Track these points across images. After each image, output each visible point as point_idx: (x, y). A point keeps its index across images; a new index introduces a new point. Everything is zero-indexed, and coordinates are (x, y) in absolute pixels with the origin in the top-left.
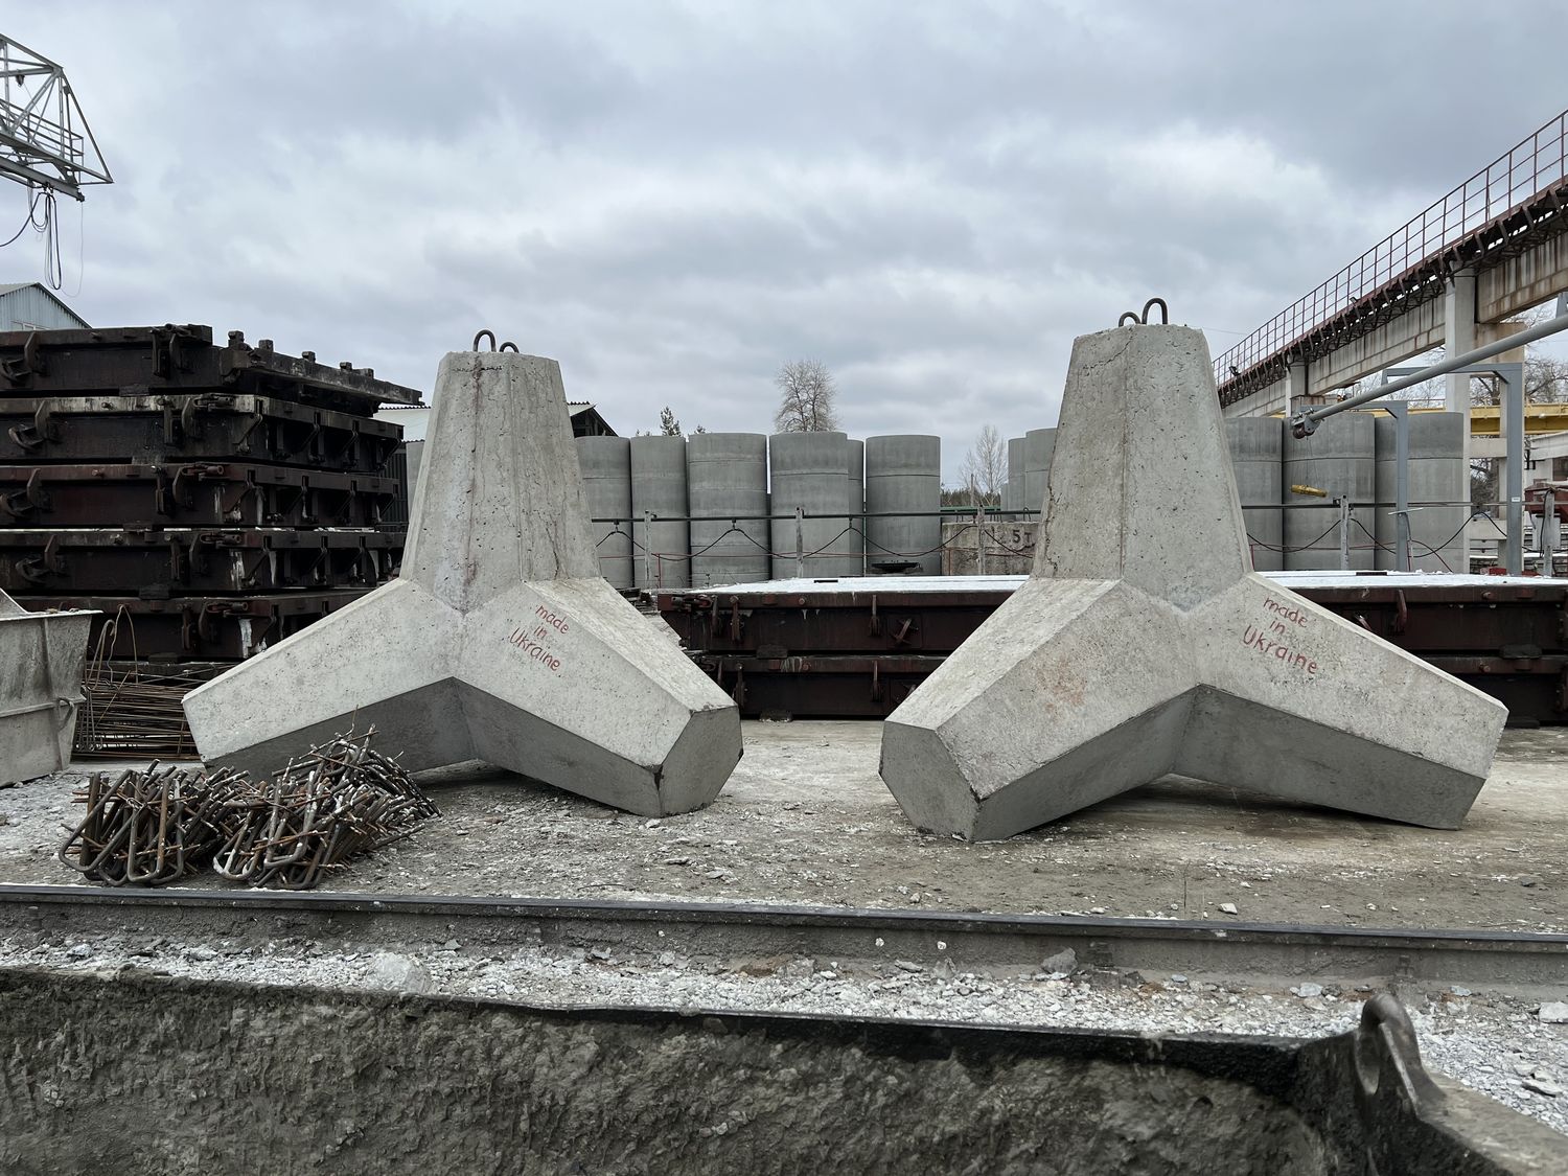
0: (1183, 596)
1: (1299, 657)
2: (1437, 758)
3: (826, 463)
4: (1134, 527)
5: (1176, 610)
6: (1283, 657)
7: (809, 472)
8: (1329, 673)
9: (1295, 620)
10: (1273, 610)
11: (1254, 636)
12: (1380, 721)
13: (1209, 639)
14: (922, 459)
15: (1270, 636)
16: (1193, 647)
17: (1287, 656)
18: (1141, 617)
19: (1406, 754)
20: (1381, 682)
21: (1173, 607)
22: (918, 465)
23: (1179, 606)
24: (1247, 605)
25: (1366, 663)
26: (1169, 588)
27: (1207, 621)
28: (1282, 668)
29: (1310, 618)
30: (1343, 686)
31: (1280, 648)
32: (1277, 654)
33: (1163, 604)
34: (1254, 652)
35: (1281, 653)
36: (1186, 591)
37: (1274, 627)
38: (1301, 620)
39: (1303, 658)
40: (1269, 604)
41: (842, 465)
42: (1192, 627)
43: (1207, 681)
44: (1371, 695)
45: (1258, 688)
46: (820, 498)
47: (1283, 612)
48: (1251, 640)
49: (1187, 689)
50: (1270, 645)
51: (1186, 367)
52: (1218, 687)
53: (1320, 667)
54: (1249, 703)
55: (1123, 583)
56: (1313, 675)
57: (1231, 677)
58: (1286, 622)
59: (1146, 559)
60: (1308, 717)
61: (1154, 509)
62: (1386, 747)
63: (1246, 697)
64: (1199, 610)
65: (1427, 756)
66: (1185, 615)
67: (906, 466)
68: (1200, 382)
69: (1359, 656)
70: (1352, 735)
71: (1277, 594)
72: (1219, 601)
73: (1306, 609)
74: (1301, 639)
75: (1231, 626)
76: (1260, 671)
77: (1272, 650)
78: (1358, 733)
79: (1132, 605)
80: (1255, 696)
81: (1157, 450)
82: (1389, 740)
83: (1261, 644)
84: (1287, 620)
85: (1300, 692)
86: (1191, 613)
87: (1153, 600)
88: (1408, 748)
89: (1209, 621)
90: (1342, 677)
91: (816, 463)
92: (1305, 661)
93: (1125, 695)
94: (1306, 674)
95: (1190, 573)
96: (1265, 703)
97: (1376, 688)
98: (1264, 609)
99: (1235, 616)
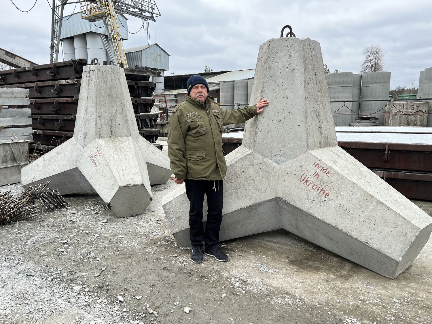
2: (375, 247)
6: (315, 189)
7: (337, 86)
12: (352, 224)
15: (312, 179)
16: (278, 180)
19: (361, 242)
20: (357, 206)
21: (274, 163)
23: (276, 162)
24: (305, 164)
25: (353, 196)
26: (273, 155)
28: (313, 194)
29: (332, 172)
30: (339, 206)
33: (269, 161)
34: (303, 185)
35: (314, 187)
40: (315, 164)
44: (351, 211)
46: (340, 95)
47: (320, 169)
53: (330, 195)
58: (321, 173)
60: (319, 217)
62: (351, 237)
65: (370, 244)
67: (376, 83)
68: (298, 63)
69: (350, 192)
70: (337, 229)
71: (320, 160)
72: (294, 161)
73: (331, 168)
74: (325, 182)
75: (296, 173)
76: (304, 194)
78: (340, 228)
80: (298, 205)
82: (354, 234)
84: (322, 172)
85: (318, 206)
86: (281, 166)
87: (265, 159)
88: (362, 239)
92: (324, 192)
94: (323, 198)
96: (302, 209)
97: (354, 208)
99: (300, 168)
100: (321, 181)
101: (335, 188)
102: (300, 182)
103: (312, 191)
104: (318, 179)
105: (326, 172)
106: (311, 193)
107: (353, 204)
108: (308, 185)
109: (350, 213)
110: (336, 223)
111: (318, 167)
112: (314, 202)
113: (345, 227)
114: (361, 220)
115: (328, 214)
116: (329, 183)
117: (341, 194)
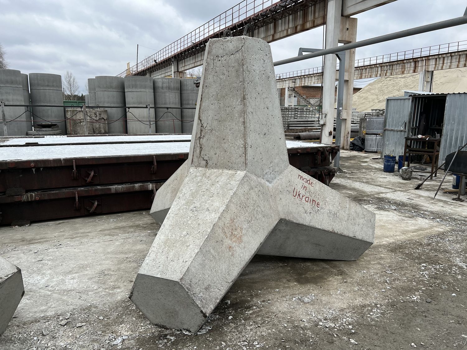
0: (269, 176)
1: (313, 201)
2: (360, 238)
3: (12, 83)
4: (250, 144)
5: (267, 183)
8: (324, 206)
9: (309, 184)
10: (301, 180)
11: (296, 193)
13: (280, 196)
14: (54, 84)
15: (302, 192)
17: (309, 201)
18: (256, 189)
19: (351, 237)
20: (340, 208)
21: (266, 182)
22: (53, 86)
23: (268, 181)
26: (264, 173)
27: (279, 187)
28: (308, 206)
30: (329, 212)
31: (307, 197)
32: (306, 200)
33: (263, 181)
34: (297, 200)
36: (270, 174)
37: (303, 188)
38: (311, 184)
39: (314, 201)
40: (300, 177)
41: (20, 84)
42: (274, 191)
43: (283, 217)
45: (301, 217)
47: (305, 180)
48: (296, 195)
49: (276, 222)
50: (303, 196)
51: (266, 62)
52: (287, 219)
54: (298, 225)
55: (247, 172)
56: (319, 208)
57: (291, 213)
58: (306, 185)
59: (255, 160)
60: (320, 227)
61: (257, 135)
62: (345, 236)
63: (298, 222)
64: (276, 183)
65: (357, 237)
66: (270, 185)
67: (48, 86)
70: (334, 233)
72: (282, 178)
75: (288, 189)
76: (301, 209)
77: (304, 199)
78: (336, 231)
79: (253, 183)
80: (301, 221)
81: (257, 104)
82: (346, 233)
83: (300, 196)
85: (315, 216)
87: (259, 179)
88: (351, 235)
89: (280, 187)
90: (328, 208)
91: (7, 82)
92: (315, 202)
93: (257, 231)
95: (271, 165)
96: (304, 224)
97: (339, 211)
98: (298, 180)
99: (289, 184)
100: (309, 192)
101: (321, 196)
102: (294, 198)
103: (306, 203)
104: (307, 191)
105: (310, 183)
106: (306, 206)
107: (337, 207)
108: (301, 199)
109: (337, 215)
110: (332, 228)
111: (303, 179)
112: (311, 214)
113: (339, 229)
114: (346, 219)
115: (324, 222)
116: (316, 192)
117: (327, 201)
